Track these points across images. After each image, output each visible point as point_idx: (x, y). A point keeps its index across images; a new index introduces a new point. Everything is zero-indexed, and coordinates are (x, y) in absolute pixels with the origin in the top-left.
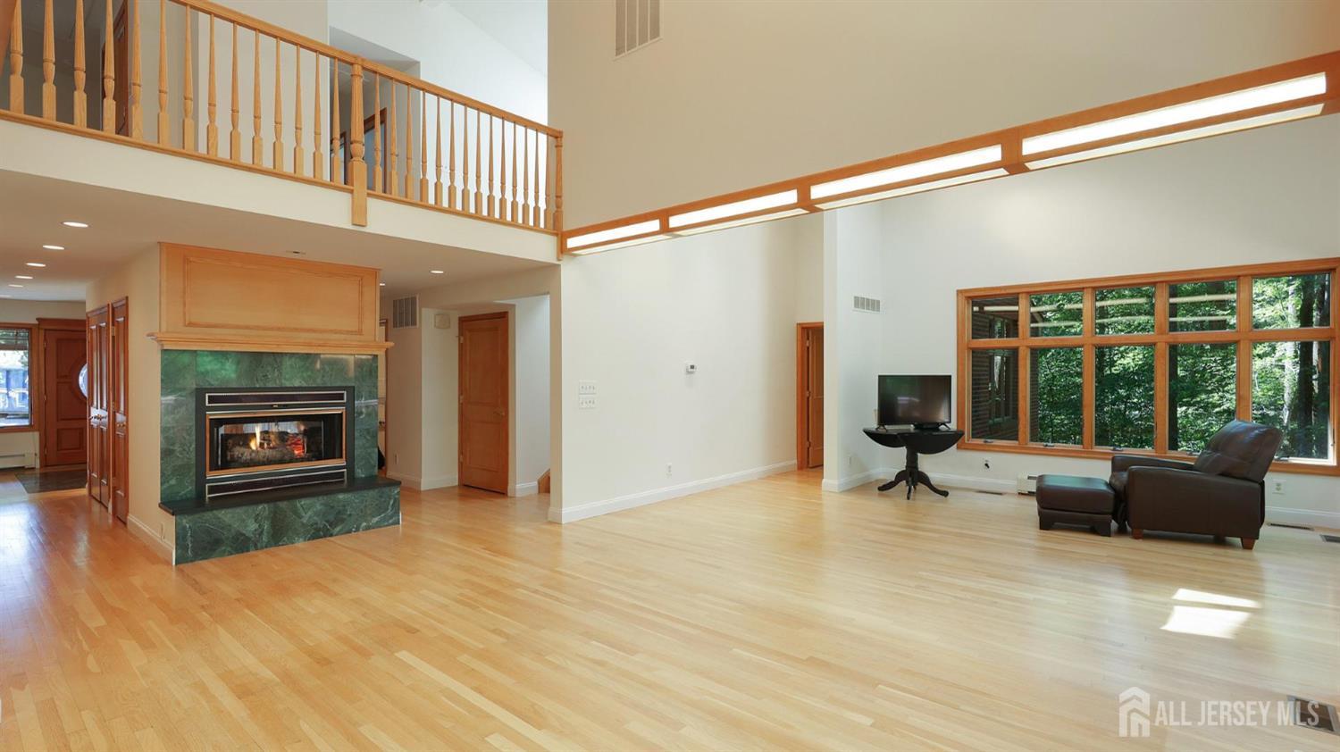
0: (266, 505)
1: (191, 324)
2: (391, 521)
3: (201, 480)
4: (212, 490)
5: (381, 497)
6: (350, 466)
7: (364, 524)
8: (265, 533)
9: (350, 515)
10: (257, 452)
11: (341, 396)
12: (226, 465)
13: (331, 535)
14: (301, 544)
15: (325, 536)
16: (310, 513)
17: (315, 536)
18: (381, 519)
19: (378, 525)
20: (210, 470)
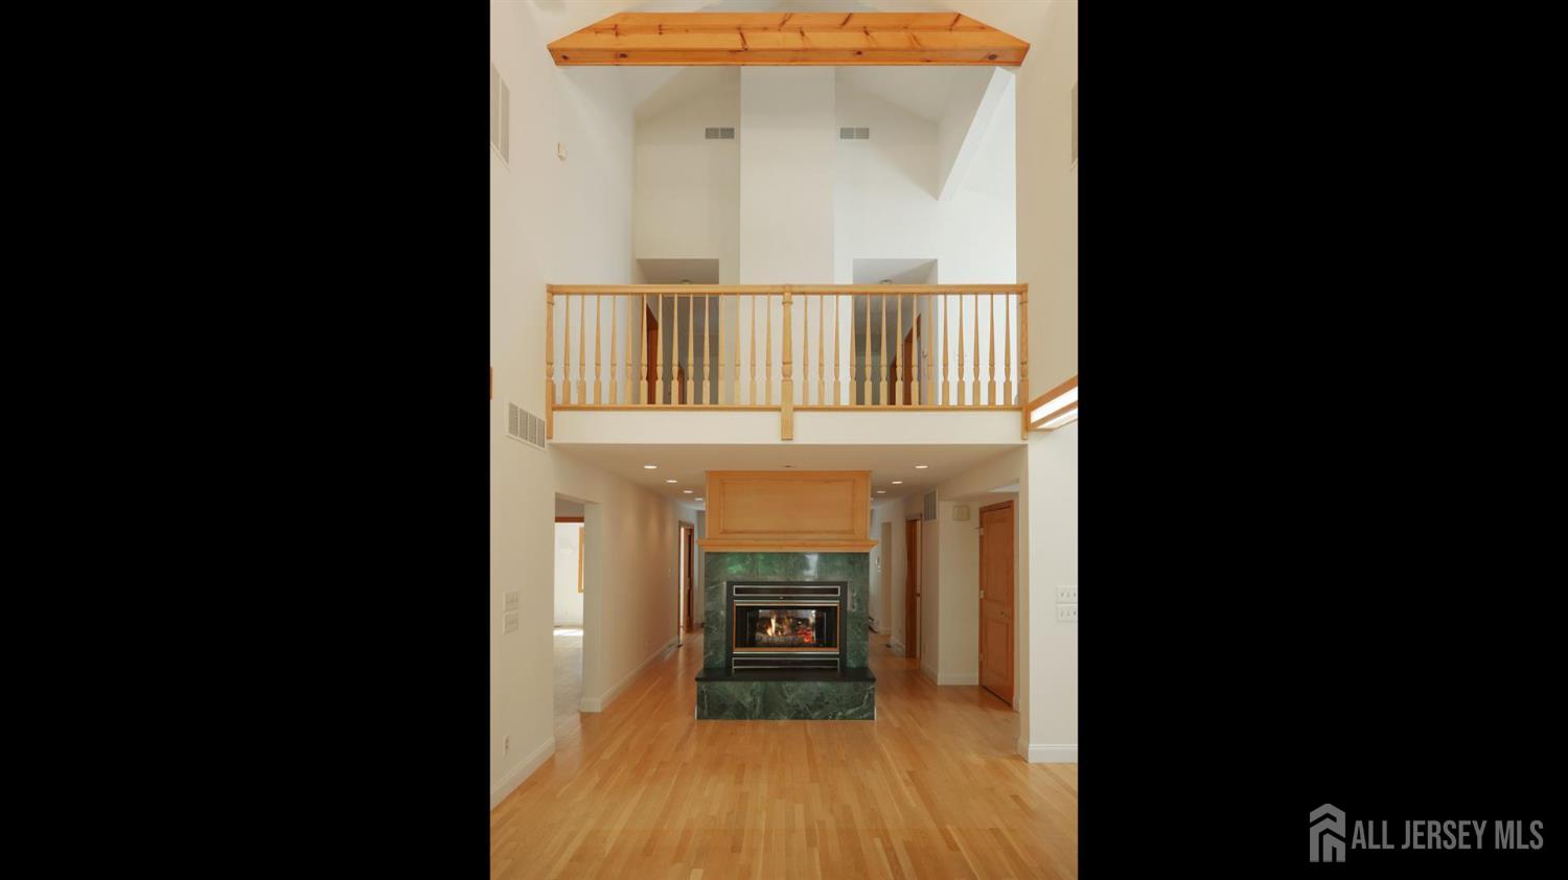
0: (759, 683)
1: (725, 532)
2: (865, 716)
3: (729, 655)
4: (737, 663)
5: (856, 690)
6: (843, 655)
7: (840, 714)
8: (758, 707)
9: (827, 703)
10: (773, 637)
11: (835, 591)
12: (753, 643)
13: (810, 719)
14: (783, 722)
15: (805, 718)
16: (793, 695)
17: (796, 718)
18: (856, 712)
19: (852, 717)
20: (736, 646)
